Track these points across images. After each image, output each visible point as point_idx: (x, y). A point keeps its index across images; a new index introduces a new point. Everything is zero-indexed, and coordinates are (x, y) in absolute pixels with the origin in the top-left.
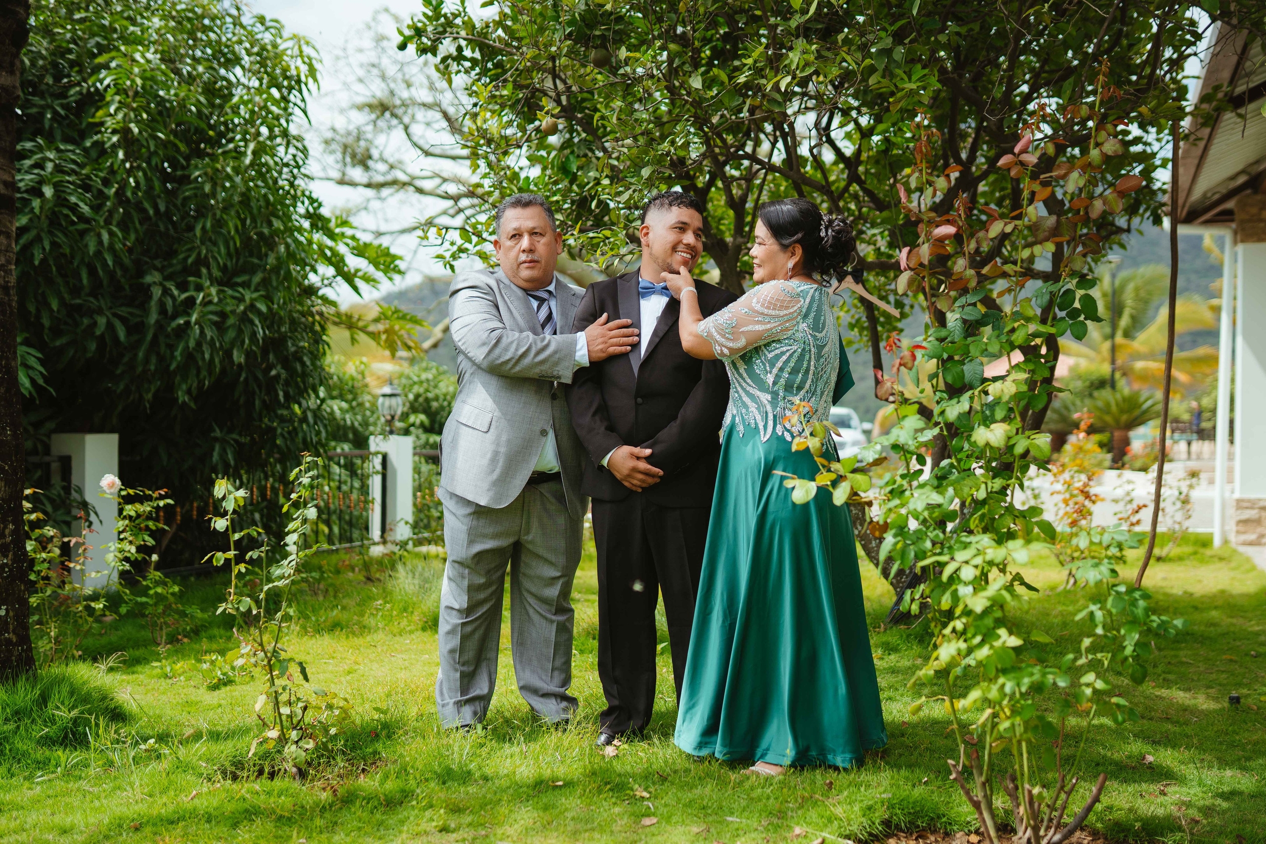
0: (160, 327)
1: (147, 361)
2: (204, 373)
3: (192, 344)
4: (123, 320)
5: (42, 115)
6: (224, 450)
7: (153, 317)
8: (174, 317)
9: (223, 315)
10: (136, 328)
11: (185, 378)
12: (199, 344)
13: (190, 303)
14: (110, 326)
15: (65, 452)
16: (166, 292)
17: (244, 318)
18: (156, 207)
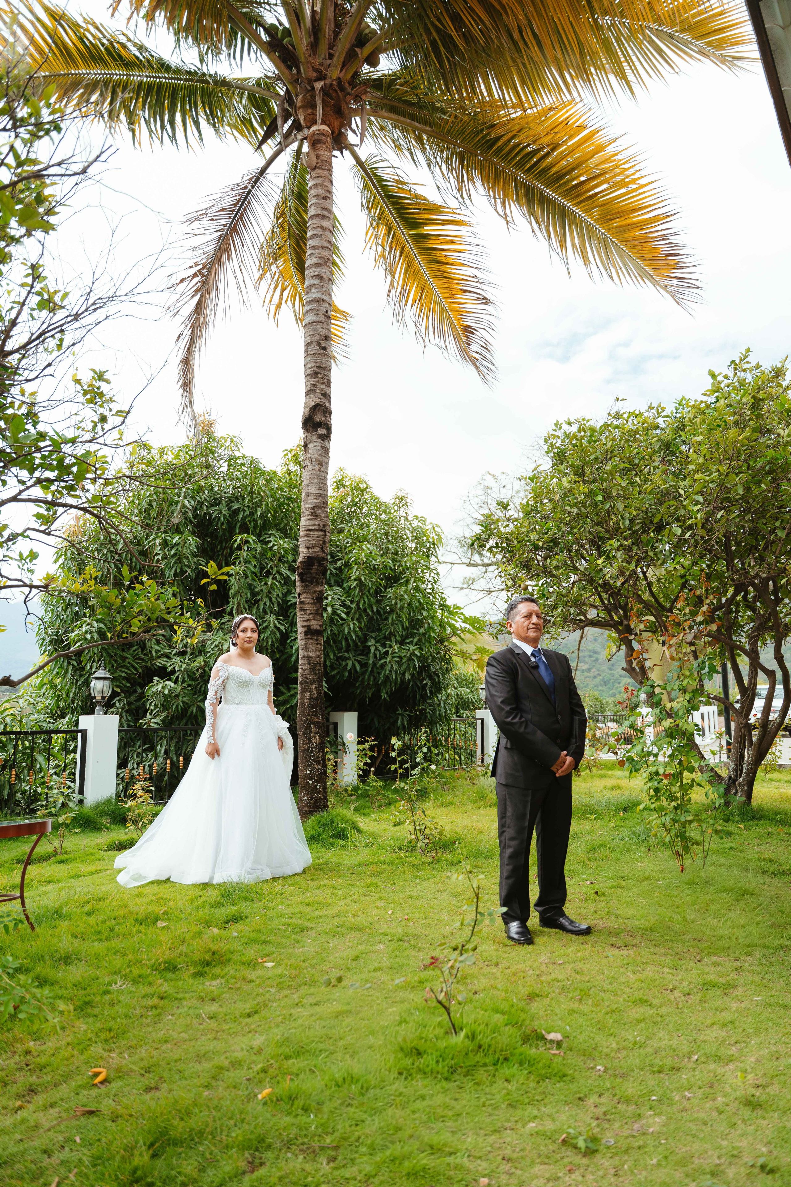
0: (374, 664)
1: (369, 679)
2: (393, 684)
3: (388, 671)
4: (359, 662)
6: (403, 720)
7: (371, 662)
8: (380, 660)
9: (401, 658)
10: (364, 665)
11: (385, 687)
12: (391, 671)
13: (387, 653)
14: (353, 665)
15: (336, 720)
16: (376, 649)
17: (410, 659)
18: (372, 611)
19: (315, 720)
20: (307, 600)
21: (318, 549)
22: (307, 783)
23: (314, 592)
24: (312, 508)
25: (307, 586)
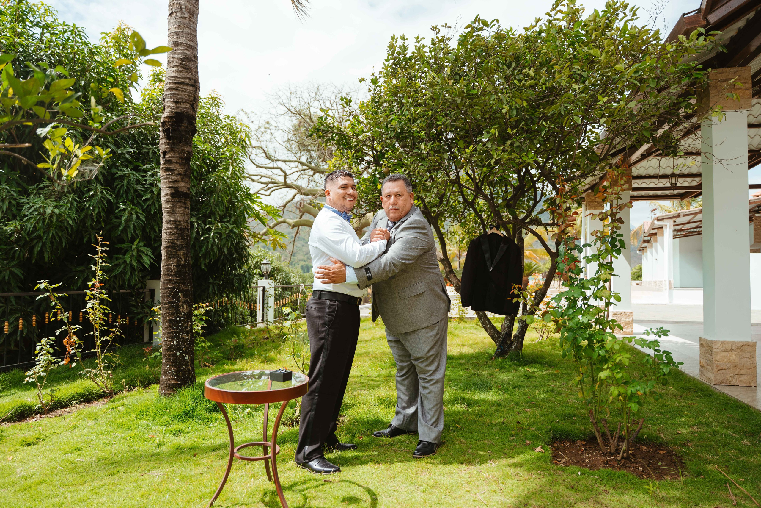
0: (197, 239)
2: (212, 257)
3: (210, 245)
5: (148, 153)
6: (213, 287)
7: (194, 235)
8: (202, 235)
11: (204, 259)
12: (212, 246)
13: (209, 229)
15: (152, 287)
16: (198, 225)
19: (183, 288)
20: (175, 160)
21: (187, 105)
22: (174, 355)
23: (183, 151)
24: (182, 60)
25: (174, 144)
